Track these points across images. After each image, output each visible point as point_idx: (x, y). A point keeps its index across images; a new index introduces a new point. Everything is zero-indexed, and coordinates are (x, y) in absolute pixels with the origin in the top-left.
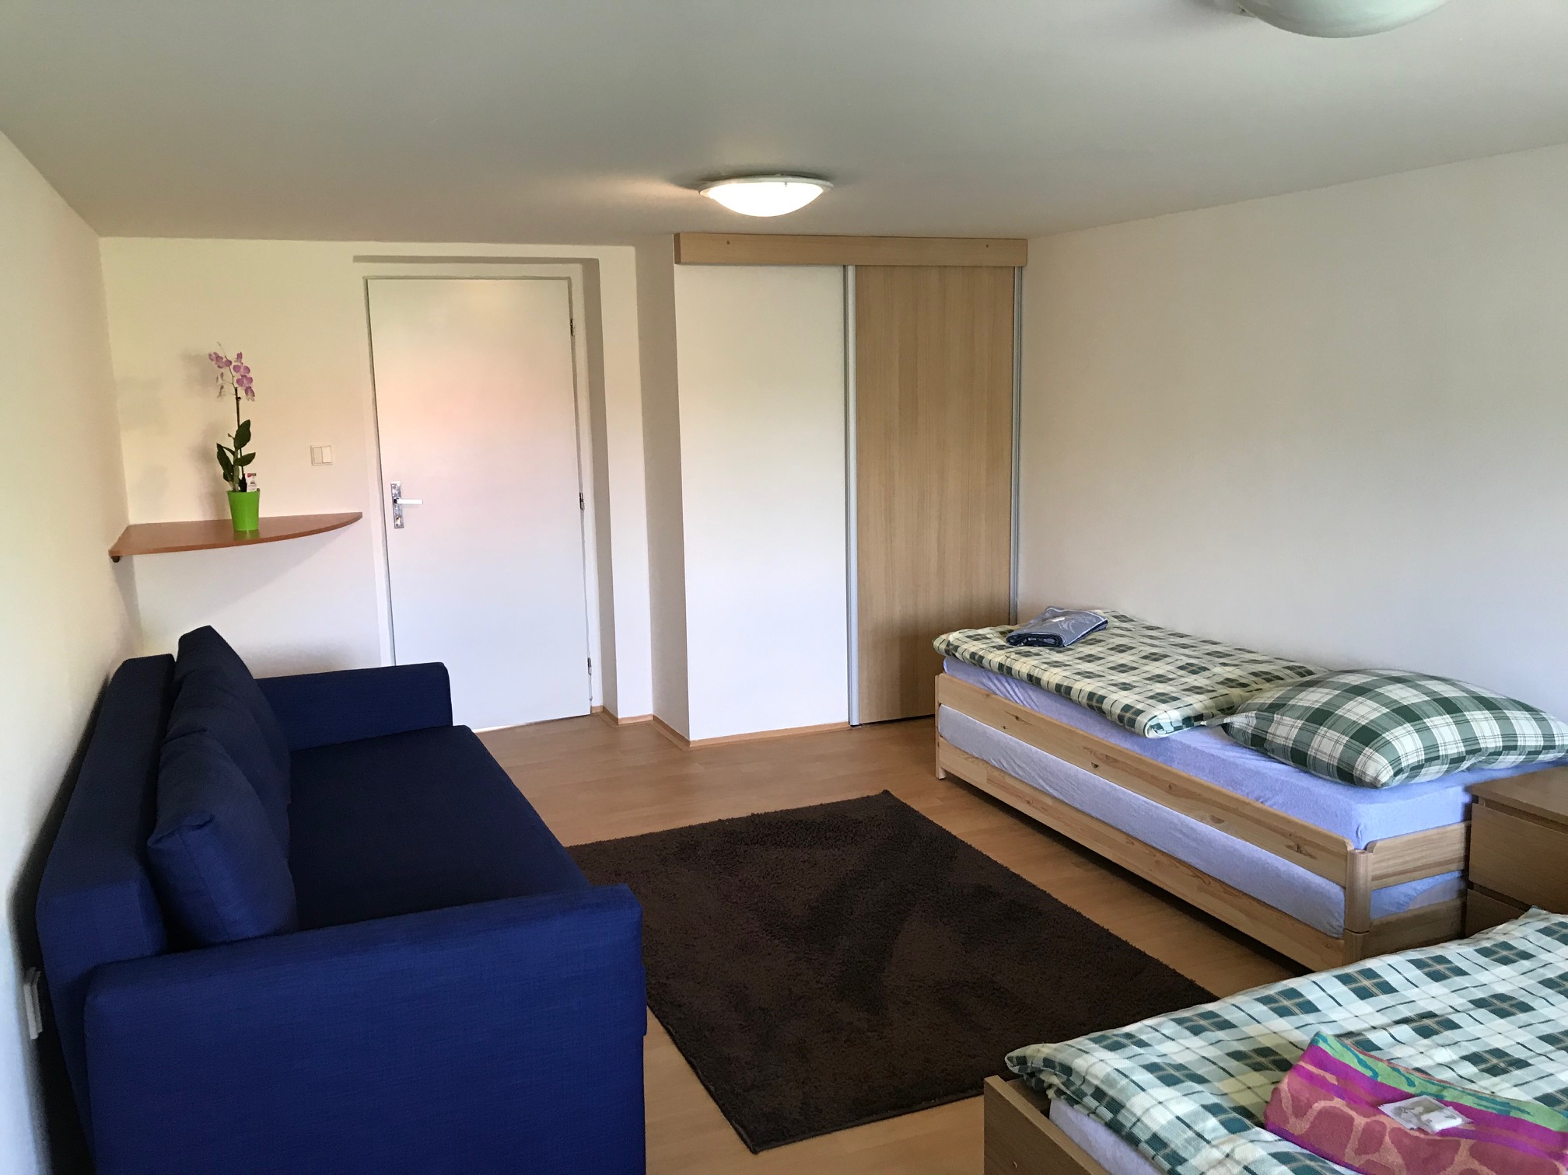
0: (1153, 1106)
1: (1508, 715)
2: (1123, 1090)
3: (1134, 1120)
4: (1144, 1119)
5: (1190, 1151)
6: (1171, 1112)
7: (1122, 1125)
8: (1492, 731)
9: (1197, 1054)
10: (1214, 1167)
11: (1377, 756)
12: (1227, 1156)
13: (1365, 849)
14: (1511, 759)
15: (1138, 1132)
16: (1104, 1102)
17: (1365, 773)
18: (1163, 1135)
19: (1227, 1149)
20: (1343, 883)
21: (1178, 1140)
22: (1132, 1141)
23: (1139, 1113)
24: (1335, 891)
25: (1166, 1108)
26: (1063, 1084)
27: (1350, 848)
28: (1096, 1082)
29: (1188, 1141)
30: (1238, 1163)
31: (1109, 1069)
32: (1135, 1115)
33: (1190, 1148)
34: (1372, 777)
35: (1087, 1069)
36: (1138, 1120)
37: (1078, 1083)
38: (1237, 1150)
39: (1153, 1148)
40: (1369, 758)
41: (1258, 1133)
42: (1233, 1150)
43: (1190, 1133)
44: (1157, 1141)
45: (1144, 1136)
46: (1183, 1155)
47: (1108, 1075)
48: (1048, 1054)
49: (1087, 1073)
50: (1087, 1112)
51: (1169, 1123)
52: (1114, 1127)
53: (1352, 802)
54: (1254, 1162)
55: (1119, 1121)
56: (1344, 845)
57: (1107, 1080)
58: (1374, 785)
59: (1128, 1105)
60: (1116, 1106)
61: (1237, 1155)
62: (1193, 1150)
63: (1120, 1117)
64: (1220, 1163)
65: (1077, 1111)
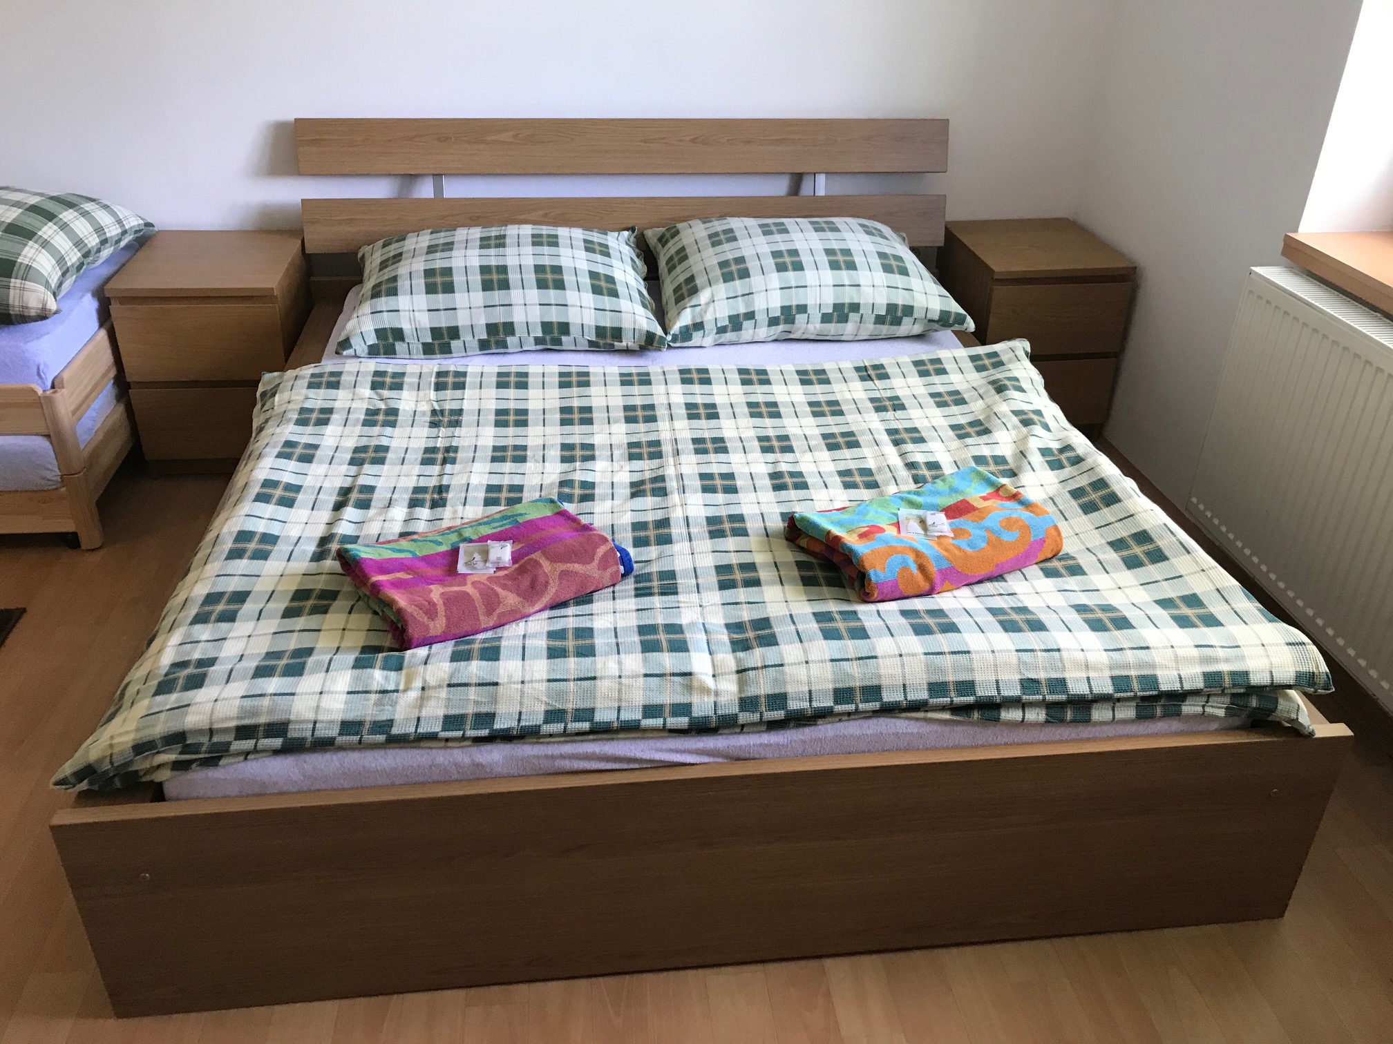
0: (319, 700)
1: (87, 209)
2: (271, 711)
3: (311, 726)
4: (320, 718)
5: (388, 710)
6: (340, 693)
7: (304, 739)
8: (87, 230)
9: (266, 634)
10: (421, 707)
11: (29, 284)
12: (423, 689)
13: (53, 387)
14: (107, 252)
15: (322, 732)
16: (261, 734)
17: (27, 308)
18: (351, 716)
19: (418, 684)
20: (46, 432)
21: (368, 710)
22: (323, 745)
23: (311, 716)
24: (41, 445)
25: (329, 692)
26: (181, 753)
27: (40, 392)
28: (233, 724)
29: (378, 704)
30: (440, 686)
31: (237, 702)
32: (307, 721)
33: (386, 707)
34: (38, 309)
35: (211, 720)
36: (315, 723)
37: (204, 740)
38: (428, 679)
39: (353, 735)
40: (23, 289)
41: (413, 655)
42: (425, 681)
43: (373, 697)
44: (349, 727)
45: (334, 732)
46: (384, 718)
47: (241, 708)
48: (133, 740)
49: (211, 723)
50: (242, 758)
51: (346, 703)
52: (294, 747)
53: (21, 344)
54: (451, 676)
55: (294, 739)
56: (33, 391)
57: (244, 713)
58: (43, 316)
59: (292, 717)
60: (277, 728)
61: (432, 681)
62: (390, 708)
63: (291, 734)
64: (422, 698)
65: (224, 766)
